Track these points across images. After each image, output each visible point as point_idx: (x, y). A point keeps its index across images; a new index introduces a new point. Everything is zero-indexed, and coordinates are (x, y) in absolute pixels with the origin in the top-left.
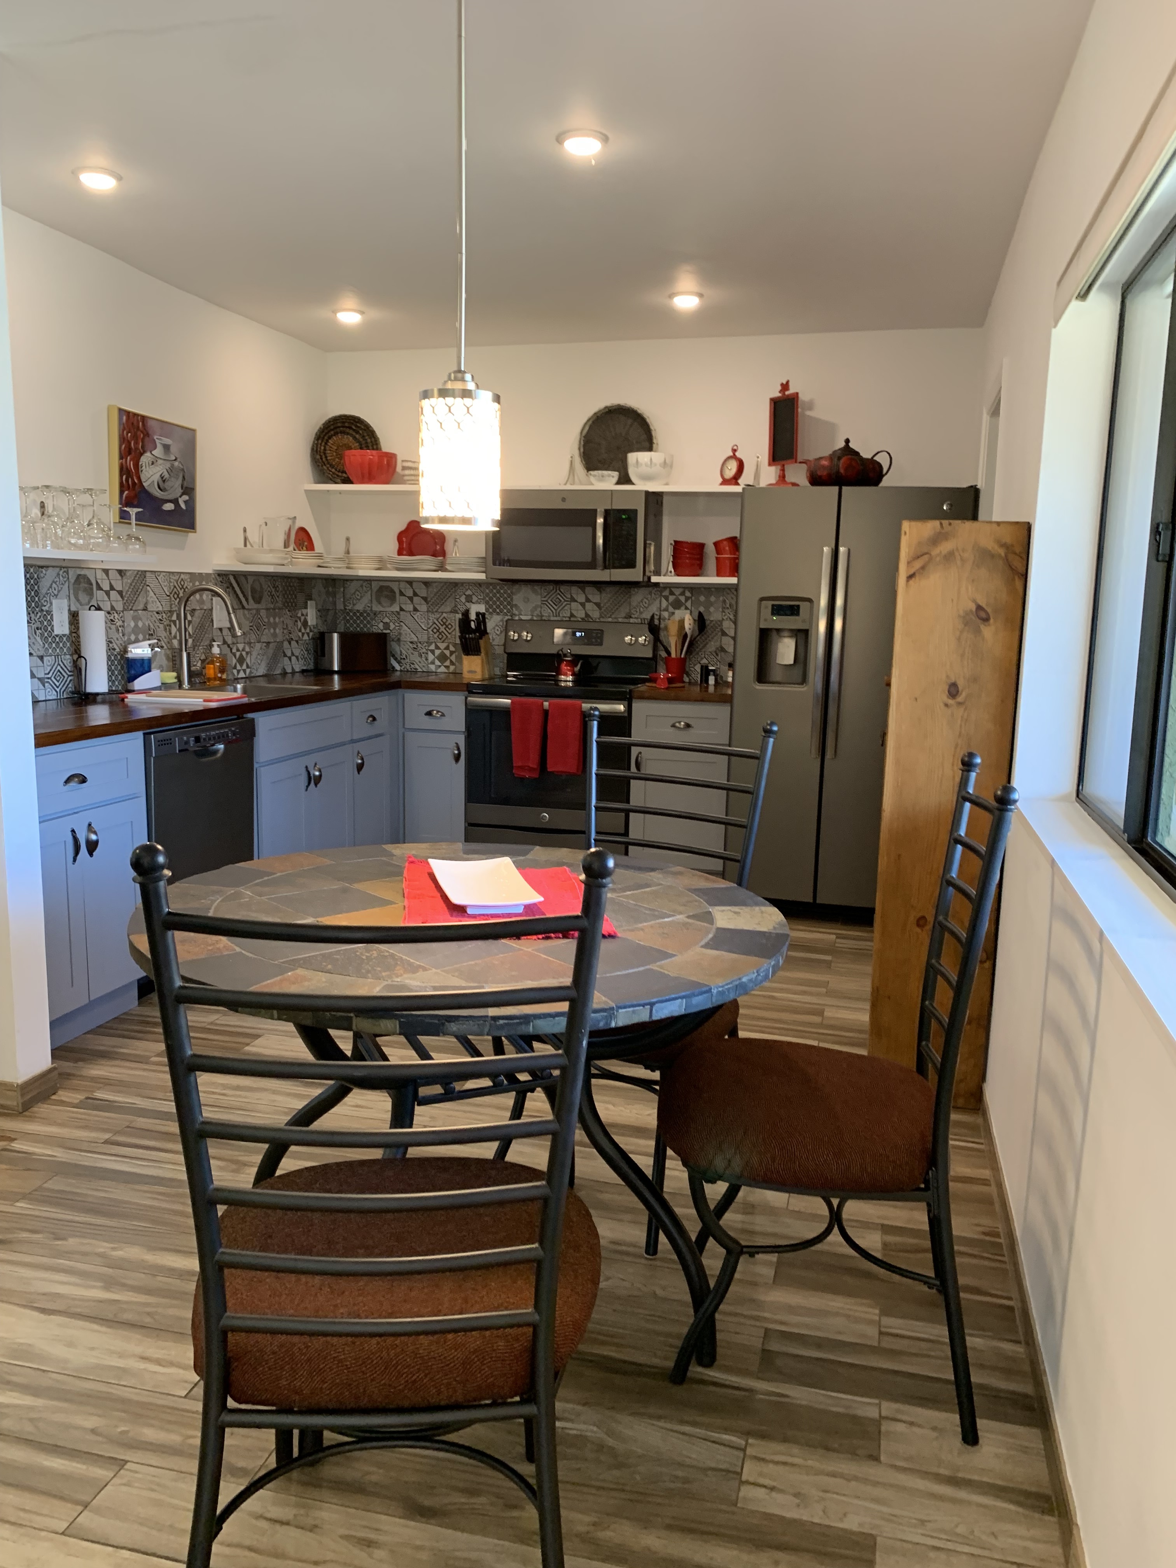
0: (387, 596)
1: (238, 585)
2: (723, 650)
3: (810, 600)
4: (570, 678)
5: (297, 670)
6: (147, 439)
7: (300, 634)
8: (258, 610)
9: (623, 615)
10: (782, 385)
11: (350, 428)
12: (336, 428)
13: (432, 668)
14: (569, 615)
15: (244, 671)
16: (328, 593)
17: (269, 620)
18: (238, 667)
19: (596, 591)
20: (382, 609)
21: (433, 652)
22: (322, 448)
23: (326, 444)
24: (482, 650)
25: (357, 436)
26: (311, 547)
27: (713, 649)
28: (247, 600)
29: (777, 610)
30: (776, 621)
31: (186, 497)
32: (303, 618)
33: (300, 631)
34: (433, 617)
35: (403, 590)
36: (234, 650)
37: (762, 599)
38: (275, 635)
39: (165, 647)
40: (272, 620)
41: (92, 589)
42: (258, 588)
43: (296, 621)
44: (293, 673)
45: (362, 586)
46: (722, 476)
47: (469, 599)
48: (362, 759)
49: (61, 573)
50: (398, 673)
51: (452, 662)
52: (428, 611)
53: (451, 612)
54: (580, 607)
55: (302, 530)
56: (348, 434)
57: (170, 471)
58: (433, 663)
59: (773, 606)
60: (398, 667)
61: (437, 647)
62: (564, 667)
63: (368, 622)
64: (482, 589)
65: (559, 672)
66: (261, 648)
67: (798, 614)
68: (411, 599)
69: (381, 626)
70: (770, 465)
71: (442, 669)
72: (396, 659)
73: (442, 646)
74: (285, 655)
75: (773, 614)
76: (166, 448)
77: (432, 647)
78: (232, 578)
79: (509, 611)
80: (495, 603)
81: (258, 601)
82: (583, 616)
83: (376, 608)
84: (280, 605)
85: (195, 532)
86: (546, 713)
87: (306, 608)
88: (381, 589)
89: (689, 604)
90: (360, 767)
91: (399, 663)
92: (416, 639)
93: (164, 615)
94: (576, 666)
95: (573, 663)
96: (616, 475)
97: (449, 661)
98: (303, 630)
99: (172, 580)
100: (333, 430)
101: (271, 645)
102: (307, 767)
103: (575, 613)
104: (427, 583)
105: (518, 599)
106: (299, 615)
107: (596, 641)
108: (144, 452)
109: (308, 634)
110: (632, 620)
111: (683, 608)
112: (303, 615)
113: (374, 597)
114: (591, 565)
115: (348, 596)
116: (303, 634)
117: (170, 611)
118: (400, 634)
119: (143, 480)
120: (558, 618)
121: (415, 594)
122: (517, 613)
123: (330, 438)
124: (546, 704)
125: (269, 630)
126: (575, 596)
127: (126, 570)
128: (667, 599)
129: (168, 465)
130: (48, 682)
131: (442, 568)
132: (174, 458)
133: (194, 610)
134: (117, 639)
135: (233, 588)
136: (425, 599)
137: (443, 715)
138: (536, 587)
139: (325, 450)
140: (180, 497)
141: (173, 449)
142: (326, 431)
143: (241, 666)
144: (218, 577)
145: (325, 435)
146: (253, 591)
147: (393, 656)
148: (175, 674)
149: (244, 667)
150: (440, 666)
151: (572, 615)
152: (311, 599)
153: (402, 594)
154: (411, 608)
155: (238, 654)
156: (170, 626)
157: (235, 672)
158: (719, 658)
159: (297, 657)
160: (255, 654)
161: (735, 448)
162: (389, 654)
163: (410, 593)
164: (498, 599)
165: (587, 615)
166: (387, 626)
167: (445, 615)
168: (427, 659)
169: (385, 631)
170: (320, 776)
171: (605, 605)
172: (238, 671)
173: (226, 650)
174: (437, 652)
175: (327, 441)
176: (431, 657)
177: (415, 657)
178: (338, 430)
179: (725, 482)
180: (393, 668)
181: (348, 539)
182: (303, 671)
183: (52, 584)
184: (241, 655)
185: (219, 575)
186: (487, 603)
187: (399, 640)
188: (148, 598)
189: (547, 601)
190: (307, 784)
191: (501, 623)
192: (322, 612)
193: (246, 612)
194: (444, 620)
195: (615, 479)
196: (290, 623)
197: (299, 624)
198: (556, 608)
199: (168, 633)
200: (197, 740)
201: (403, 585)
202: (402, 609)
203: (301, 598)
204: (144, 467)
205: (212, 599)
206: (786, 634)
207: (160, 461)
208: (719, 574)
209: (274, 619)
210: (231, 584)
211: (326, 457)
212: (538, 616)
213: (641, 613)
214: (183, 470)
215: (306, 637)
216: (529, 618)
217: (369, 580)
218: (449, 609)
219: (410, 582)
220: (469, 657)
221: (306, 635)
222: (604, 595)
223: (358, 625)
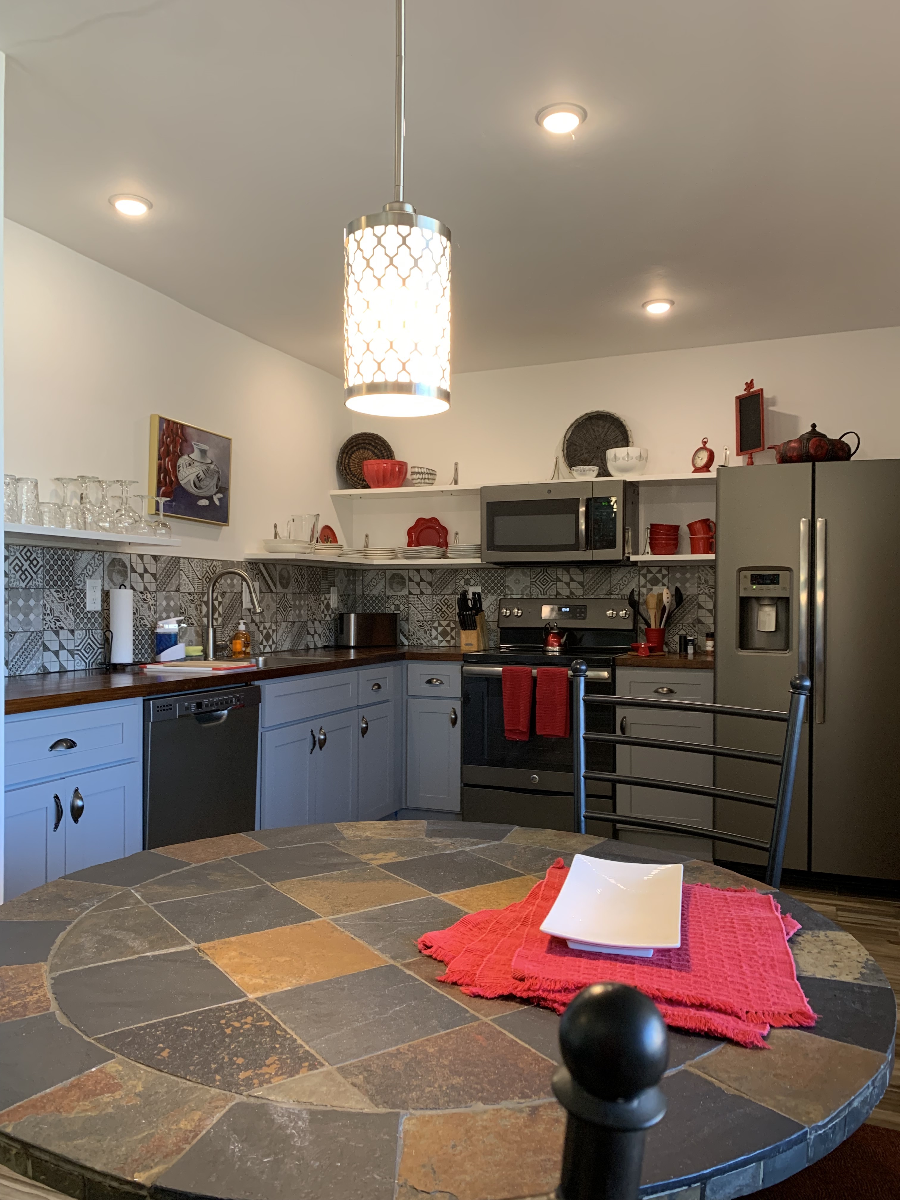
0: (398, 583)
1: (268, 572)
2: (700, 622)
3: (789, 569)
4: (557, 648)
5: (319, 646)
6: (185, 444)
7: (323, 615)
8: (285, 594)
9: (604, 592)
10: (746, 383)
11: (370, 444)
12: (358, 444)
13: (436, 642)
14: (555, 593)
15: (270, 646)
16: (349, 580)
17: (295, 603)
18: (265, 643)
19: (579, 572)
20: (394, 593)
21: (436, 628)
22: (347, 461)
23: (349, 458)
24: (478, 625)
25: (376, 451)
26: (335, 540)
27: (690, 621)
28: (275, 585)
29: (757, 579)
30: (755, 590)
31: (220, 495)
32: (325, 602)
33: (323, 612)
34: (436, 599)
35: (411, 577)
36: (261, 628)
37: (741, 570)
38: (300, 616)
39: (196, 624)
40: (297, 603)
41: (126, 572)
42: (286, 575)
43: (320, 604)
44: (316, 648)
45: (377, 574)
46: (694, 465)
47: (467, 582)
48: (367, 723)
49: (97, 556)
50: (407, 648)
51: (452, 637)
52: (432, 594)
53: (452, 594)
54: (565, 586)
55: (327, 528)
56: (368, 449)
57: (206, 472)
58: (436, 638)
59: (752, 576)
60: (406, 643)
61: (440, 625)
62: (551, 639)
63: (382, 605)
64: (479, 574)
65: (546, 644)
66: (287, 627)
67: (778, 583)
68: (418, 584)
69: (393, 607)
70: (738, 455)
71: (444, 644)
72: (405, 636)
73: (444, 623)
74: (309, 633)
75: (752, 583)
76: (203, 452)
77: (436, 624)
78: (261, 566)
79: (502, 592)
80: (489, 585)
81: (285, 586)
82: (568, 594)
83: (389, 592)
84: (305, 590)
85: (228, 526)
86: (535, 679)
87: (329, 593)
88: (393, 576)
89: (665, 581)
90: (364, 731)
91: (407, 639)
92: (422, 618)
93: (195, 596)
94: (562, 638)
95: (559, 635)
96: (596, 468)
97: (450, 636)
98: (326, 612)
99: (205, 566)
100: (356, 446)
101: (296, 624)
102: (312, 731)
103: (561, 591)
104: (432, 569)
105: (510, 580)
106: (323, 599)
107: (580, 615)
108: (182, 455)
109: (330, 615)
110: (613, 597)
111: (661, 584)
112: (326, 599)
113: (387, 584)
114: (575, 547)
115: (366, 584)
116: (326, 615)
117: (201, 593)
118: (408, 614)
119: (180, 478)
120: (546, 596)
121: (422, 580)
122: (509, 593)
123: (353, 453)
124: (534, 671)
125: (295, 611)
126: (560, 577)
127: (160, 556)
128: (645, 576)
129: (204, 467)
130: (77, 654)
131: (444, 556)
132: (210, 462)
133: (225, 592)
134: (149, 616)
135: (262, 575)
136: (430, 584)
137: (442, 683)
138: (526, 570)
139: (349, 462)
140: (215, 494)
141: (210, 454)
142: (349, 447)
143: (267, 642)
144: (248, 565)
145: (349, 450)
146: (281, 577)
147: (403, 633)
148: (201, 648)
149: (270, 643)
150: (442, 641)
151: (558, 593)
152: (334, 586)
153: (411, 580)
154: (417, 591)
155: (265, 632)
156: (201, 606)
157: (261, 647)
158: (696, 629)
159: (319, 635)
160: (280, 631)
161: (705, 440)
162: (398, 631)
163: (417, 579)
164: (493, 582)
165: (572, 593)
166: (397, 607)
167: (446, 596)
168: (431, 635)
169: (395, 612)
170: (325, 739)
171: (588, 583)
172: (265, 647)
173: (253, 628)
174: (440, 629)
175: (351, 455)
176: (434, 633)
177: (420, 634)
178: (360, 446)
179: (697, 470)
180: (403, 643)
181: (367, 536)
182: (325, 647)
183: (86, 566)
184: (268, 632)
185: (249, 563)
186: (483, 585)
187: (407, 619)
188: (181, 581)
189: (535, 582)
190: (311, 747)
191: (495, 602)
192: (343, 597)
193: (274, 595)
194: (446, 601)
195: (596, 473)
196: (314, 605)
197: (323, 607)
198: (544, 587)
199: (199, 612)
200: (199, 705)
201: (411, 572)
202: (410, 593)
203: (324, 585)
204: (181, 468)
205: (242, 584)
206: (766, 602)
207: (196, 464)
208: (693, 552)
209: (300, 602)
210: (261, 571)
211: (350, 469)
212: (527, 595)
213: (621, 590)
214: (218, 472)
215: (328, 618)
216: (519, 597)
217: (382, 569)
218: (450, 591)
219: (418, 569)
220: (467, 631)
221: (328, 616)
222: (586, 575)
223: (374, 608)
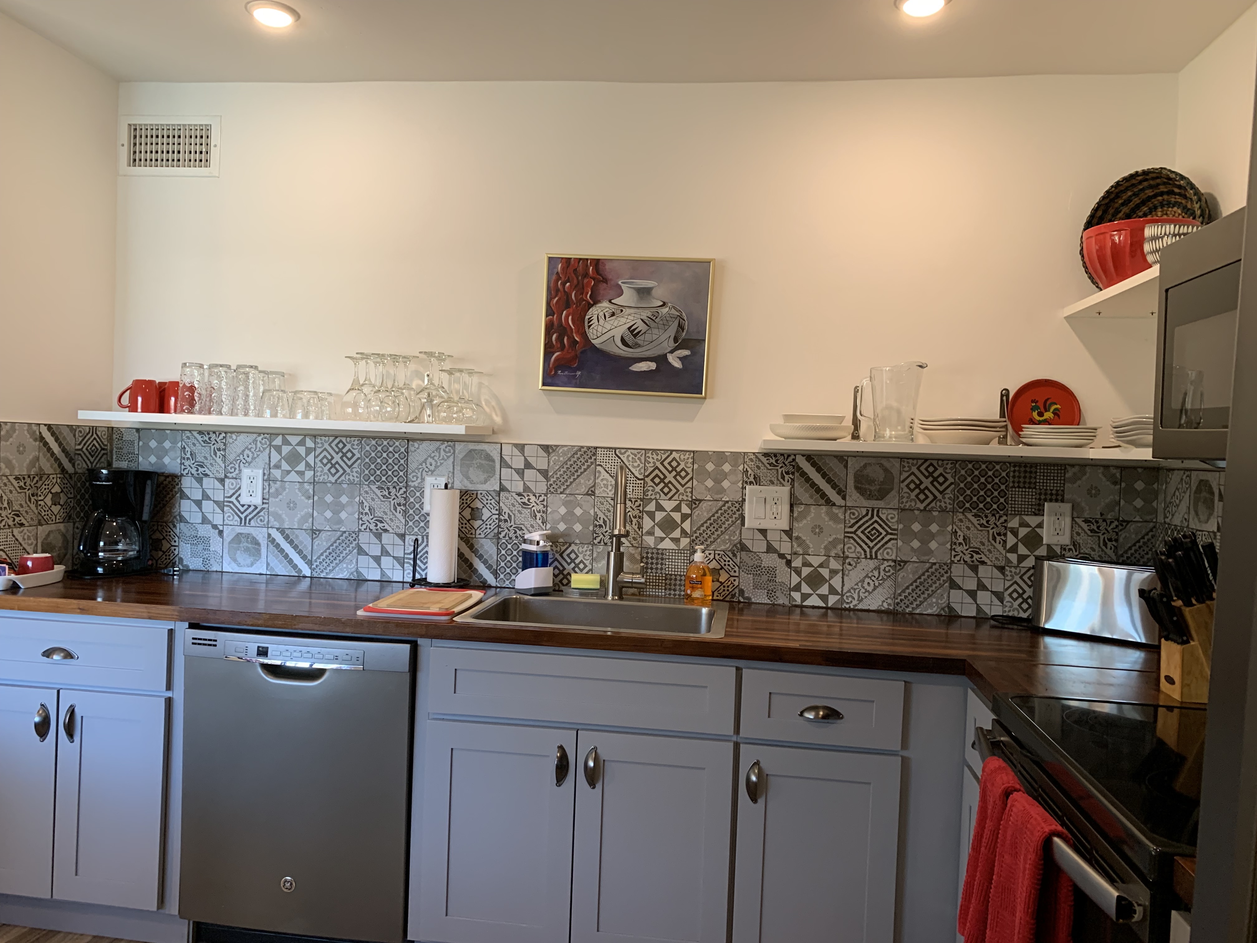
1: (819, 470)
6: (602, 286)
15: (824, 597)
16: (1128, 490)
17: (908, 527)
18: (806, 590)
28: (842, 493)
31: (683, 352)
32: (1024, 530)
33: (1012, 550)
36: (797, 563)
38: (924, 552)
40: (916, 527)
41: (493, 466)
42: (878, 475)
43: (1001, 534)
45: (1182, 480)
49: (443, 447)
55: (1045, 384)
57: (651, 320)
66: (879, 568)
74: (955, 587)
76: (644, 292)
78: (801, 460)
81: (875, 495)
84: (945, 504)
85: (703, 397)
87: (1039, 512)
98: (1023, 551)
99: (651, 460)
101: (911, 567)
106: (1013, 524)
108: (596, 302)
112: (1024, 525)
115: (1168, 499)
116: (1022, 558)
117: (641, 500)
119: (591, 337)
125: (907, 543)
129: (646, 314)
130: (408, 563)
132: (660, 304)
134: (532, 526)
140: (671, 352)
141: (659, 292)
143: (814, 588)
144: (763, 459)
146: (862, 480)
149: (824, 591)
152: (1058, 500)
155: (807, 570)
159: (996, 594)
160: (857, 574)
172: (806, 596)
173: (771, 561)
183: (426, 459)
184: (816, 572)
185: (766, 455)
193: (838, 511)
196: (977, 535)
197: (1011, 540)
203: (1021, 496)
204: (595, 322)
205: (744, 488)
209: (925, 526)
214: (680, 317)
215: (1031, 564)
221: (1032, 560)
